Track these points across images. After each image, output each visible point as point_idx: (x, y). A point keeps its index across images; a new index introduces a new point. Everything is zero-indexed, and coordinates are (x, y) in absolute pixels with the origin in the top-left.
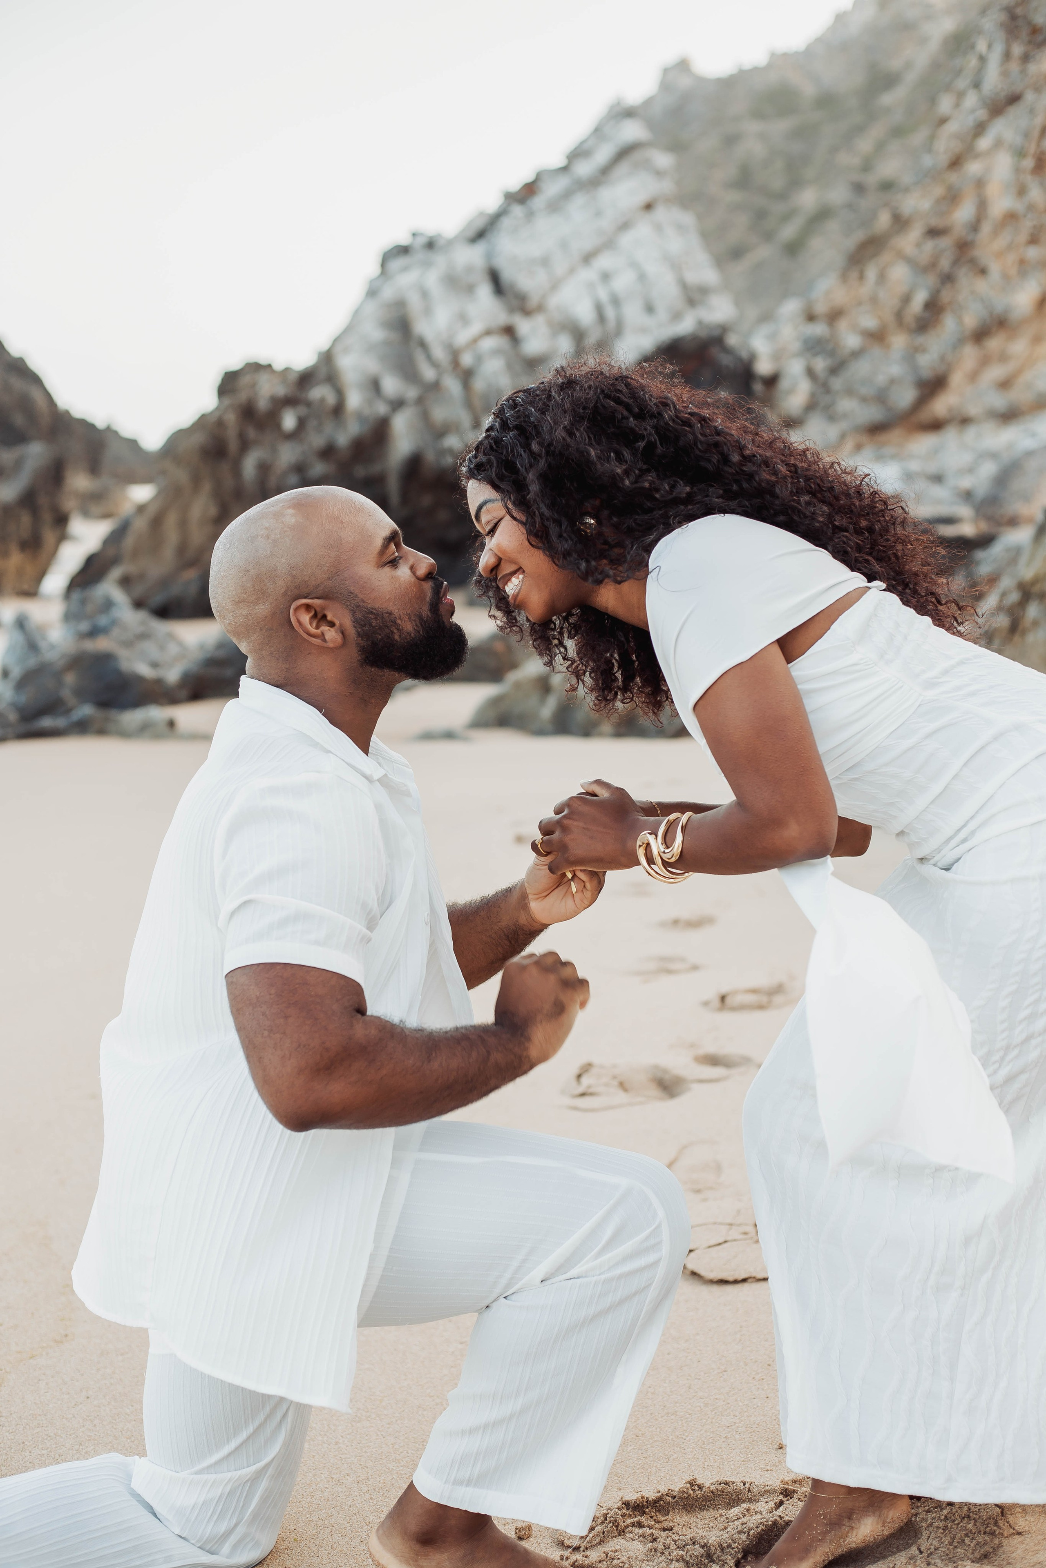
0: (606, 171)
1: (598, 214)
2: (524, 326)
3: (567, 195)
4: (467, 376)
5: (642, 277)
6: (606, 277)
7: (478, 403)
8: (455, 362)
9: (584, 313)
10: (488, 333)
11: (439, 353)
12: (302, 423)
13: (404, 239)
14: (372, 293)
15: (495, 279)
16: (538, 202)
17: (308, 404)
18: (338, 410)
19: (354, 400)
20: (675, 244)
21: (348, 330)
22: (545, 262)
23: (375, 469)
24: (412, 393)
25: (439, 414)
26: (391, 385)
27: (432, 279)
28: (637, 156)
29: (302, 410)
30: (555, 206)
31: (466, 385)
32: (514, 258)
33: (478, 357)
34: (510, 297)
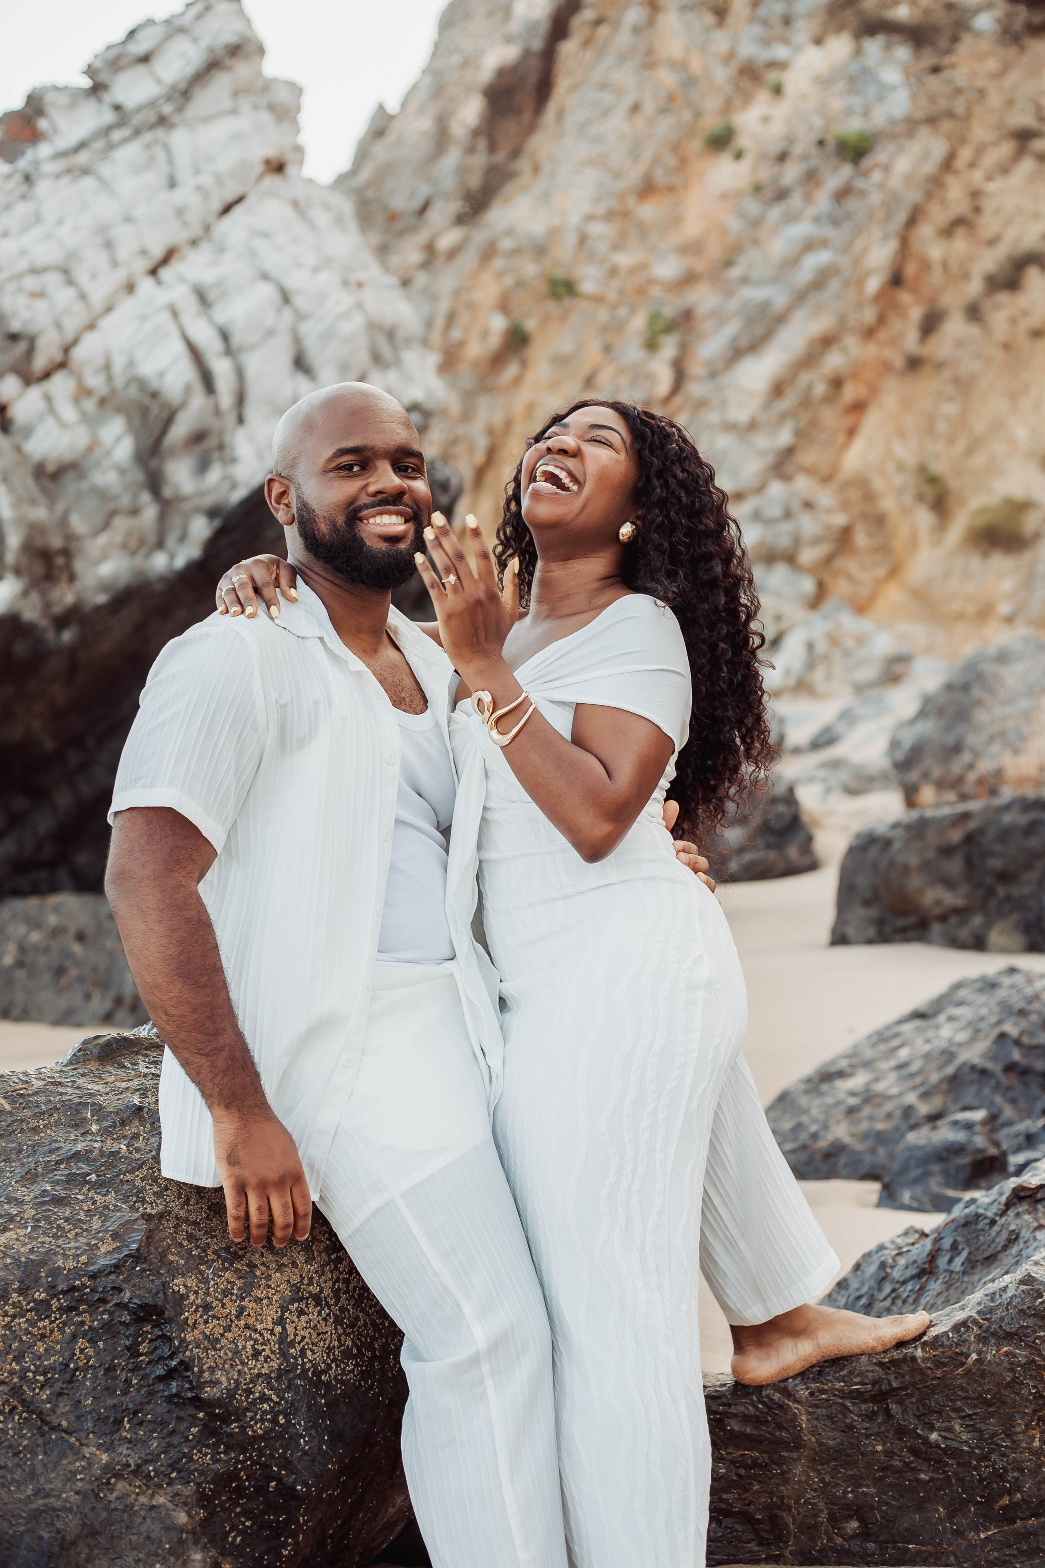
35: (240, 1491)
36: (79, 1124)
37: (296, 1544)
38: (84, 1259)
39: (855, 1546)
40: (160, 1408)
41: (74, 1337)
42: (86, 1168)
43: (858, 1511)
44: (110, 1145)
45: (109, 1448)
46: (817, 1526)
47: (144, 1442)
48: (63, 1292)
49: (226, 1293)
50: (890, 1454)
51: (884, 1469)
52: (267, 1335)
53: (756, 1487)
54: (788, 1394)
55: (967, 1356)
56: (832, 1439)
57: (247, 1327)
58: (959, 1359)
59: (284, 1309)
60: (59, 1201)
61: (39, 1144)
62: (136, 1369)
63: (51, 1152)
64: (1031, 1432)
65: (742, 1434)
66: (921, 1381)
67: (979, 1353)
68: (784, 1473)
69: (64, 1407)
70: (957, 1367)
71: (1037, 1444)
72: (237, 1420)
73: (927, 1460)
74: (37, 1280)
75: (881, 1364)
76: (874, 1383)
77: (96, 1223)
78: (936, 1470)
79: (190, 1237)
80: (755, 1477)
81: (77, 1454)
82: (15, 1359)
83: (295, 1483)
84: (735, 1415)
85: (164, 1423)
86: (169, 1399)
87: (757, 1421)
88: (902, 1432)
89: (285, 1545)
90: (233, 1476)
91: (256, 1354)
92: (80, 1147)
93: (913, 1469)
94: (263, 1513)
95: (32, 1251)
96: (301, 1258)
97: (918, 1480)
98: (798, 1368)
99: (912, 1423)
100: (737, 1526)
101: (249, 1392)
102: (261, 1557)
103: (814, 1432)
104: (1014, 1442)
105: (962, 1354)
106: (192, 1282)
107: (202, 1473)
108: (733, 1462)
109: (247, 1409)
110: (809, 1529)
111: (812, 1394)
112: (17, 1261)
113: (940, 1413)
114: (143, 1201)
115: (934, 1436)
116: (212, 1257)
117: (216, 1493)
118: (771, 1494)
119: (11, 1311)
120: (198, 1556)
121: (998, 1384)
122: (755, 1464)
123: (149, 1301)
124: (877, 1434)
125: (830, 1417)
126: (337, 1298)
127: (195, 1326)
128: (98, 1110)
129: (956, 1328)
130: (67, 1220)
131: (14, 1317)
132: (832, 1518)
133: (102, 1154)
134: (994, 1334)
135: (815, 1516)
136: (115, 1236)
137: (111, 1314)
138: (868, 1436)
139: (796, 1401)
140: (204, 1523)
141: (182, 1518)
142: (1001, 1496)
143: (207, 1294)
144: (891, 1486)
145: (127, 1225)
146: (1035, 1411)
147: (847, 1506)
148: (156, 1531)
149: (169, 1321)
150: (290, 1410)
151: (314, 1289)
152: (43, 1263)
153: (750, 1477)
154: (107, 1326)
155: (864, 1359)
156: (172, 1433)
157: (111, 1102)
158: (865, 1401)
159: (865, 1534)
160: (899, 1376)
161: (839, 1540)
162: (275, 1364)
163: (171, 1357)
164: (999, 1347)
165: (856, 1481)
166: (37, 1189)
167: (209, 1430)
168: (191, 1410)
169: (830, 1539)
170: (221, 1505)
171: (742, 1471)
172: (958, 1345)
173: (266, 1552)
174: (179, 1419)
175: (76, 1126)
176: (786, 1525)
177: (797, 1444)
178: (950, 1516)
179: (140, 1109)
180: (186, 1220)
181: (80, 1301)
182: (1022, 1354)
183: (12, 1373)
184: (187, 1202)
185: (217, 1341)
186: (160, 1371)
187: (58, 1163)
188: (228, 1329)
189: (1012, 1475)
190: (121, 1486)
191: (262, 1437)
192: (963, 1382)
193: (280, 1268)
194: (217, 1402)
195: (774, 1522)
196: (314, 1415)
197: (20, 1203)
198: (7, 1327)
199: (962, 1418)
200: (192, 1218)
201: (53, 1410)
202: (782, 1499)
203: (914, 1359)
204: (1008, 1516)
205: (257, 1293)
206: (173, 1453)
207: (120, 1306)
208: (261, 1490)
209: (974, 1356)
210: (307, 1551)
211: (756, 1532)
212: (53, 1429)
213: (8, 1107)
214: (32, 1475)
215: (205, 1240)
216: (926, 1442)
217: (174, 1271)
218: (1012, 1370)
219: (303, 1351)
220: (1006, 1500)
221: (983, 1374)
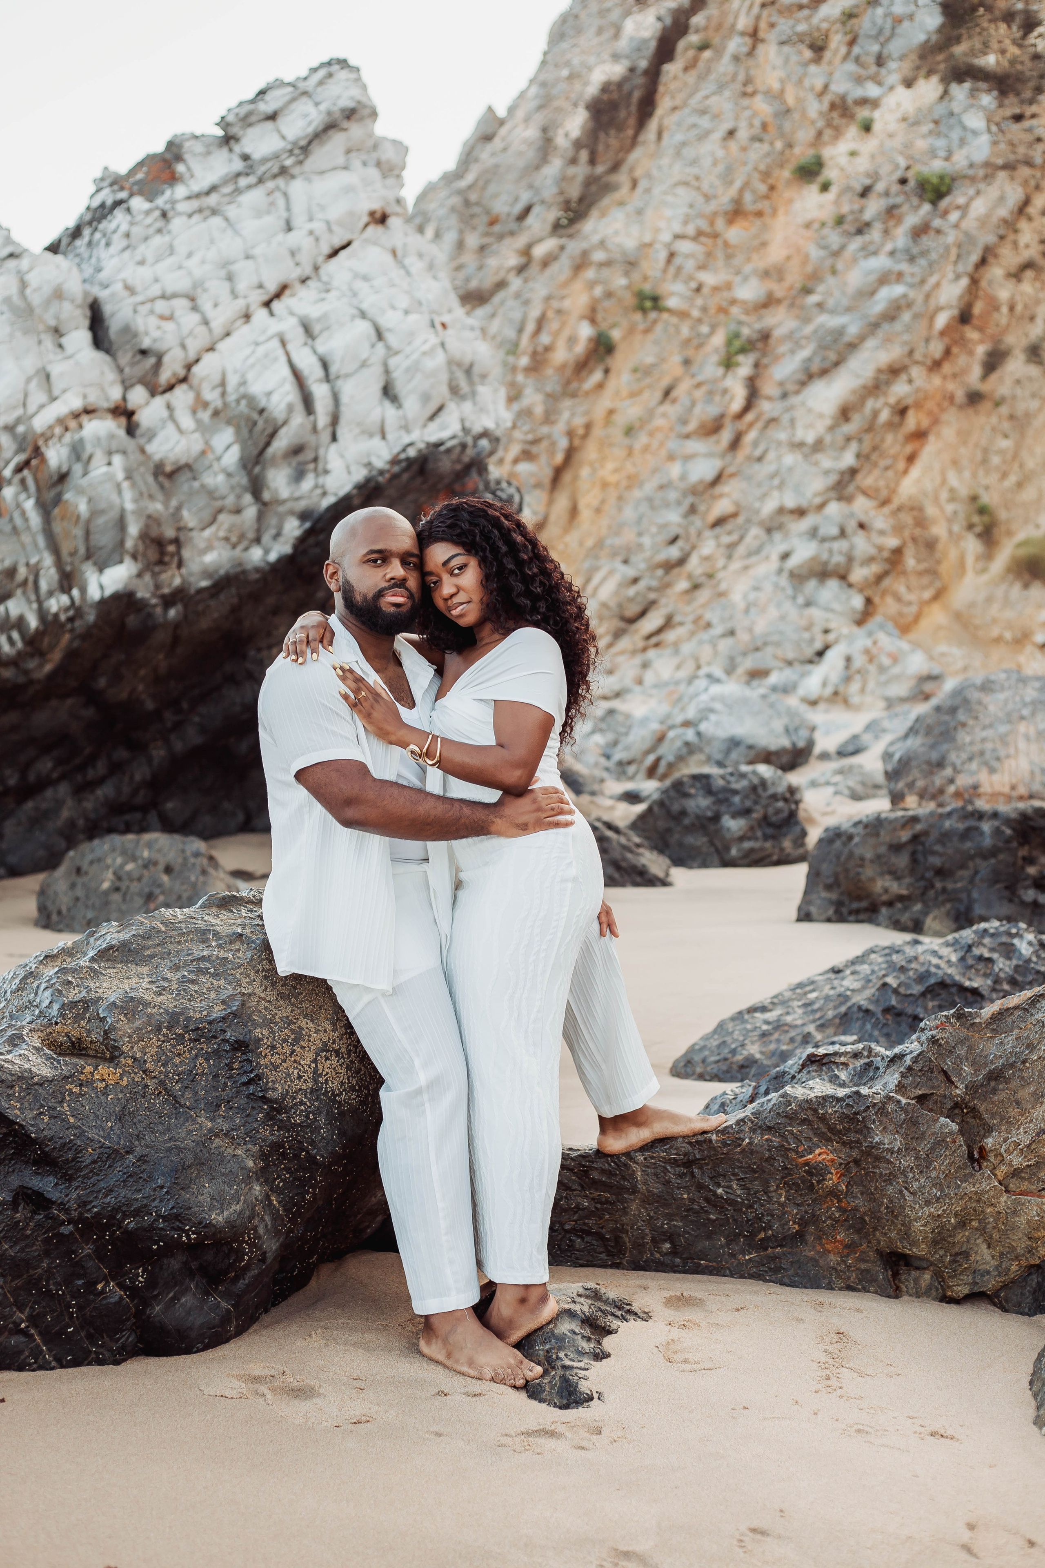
0: (304, 149)
1: (290, 225)
2: (151, 410)
3: (231, 185)
4: (52, 486)
15: (97, 318)
20: (427, 289)
22: (193, 298)
30: (207, 206)
31: (46, 508)
32: (130, 289)
33: (77, 451)
34: (125, 358)
35: (284, 1155)
36: (205, 941)
37: (314, 1194)
38: (205, 1013)
39: (667, 1260)
40: (243, 1101)
41: (197, 1056)
42: (209, 965)
43: (670, 1237)
44: (222, 954)
45: (212, 1119)
46: (643, 1245)
47: (232, 1119)
48: (192, 1030)
49: (285, 1041)
50: (692, 1200)
51: (688, 1210)
52: (306, 1068)
53: (607, 1217)
54: (631, 1159)
55: (743, 1140)
56: (656, 1188)
57: (295, 1061)
58: (737, 1142)
59: (317, 1054)
60: (193, 982)
61: (182, 950)
62: (230, 1077)
63: (189, 955)
64: (780, 1191)
65: (600, 1181)
66: (715, 1155)
67: (750, 1138)
68: (625, 1208)
69: (188, 1094)
70: (736, 1147)
71: (783, 1199)
72: (286, 1113)
73: (715, 1206)
74: (178, 1022)
75: (690, 1143)
76: (685, 1155)
77: (213, 995)
78: (720, 1213)
79: (266, 1009)
80: (606, 1210)
81: (194, 1121)
82: (163, 1065)
83: (317, 1154)
84: (596, 1169)
85: (244, 1110)
86: (248, 1096)
87: (610, 1174)
88: (700, 1187)
89: (308, 1192)
90: (280, 1145)
91: (299, 1077)
92: (205, 953)
93: (706, 1212)
94: (297, 1170)
95: (176, 1007)
96: (330, 1027)
97: (709, 1219)
98: (640, 1145)
99: (707, 1181)
100: (595, 1243)
101: (294, 1098)
102: (293, 1198)
103: (645, 1183)
104: (769, 1197)
105: (740, 1139)
106: (266, 1032)
107: (263, 1141)
108: (593, 1199)
109: (292, 1107)
110: (639, 1246)
111: (645, 1159)
112: (167, 1012)
113: (724, 1176)
114: (240, 985)
115: (720, 1191)
116: (278, 1020)
117: (270, 1154)
118: (616, 1222)
119: (162, 1039)
120: (258, 1188)
121: (761, 1159)
122: (607, 1202)
123: (241, 1038)
124: (685, 1187)
125: (656, 1175)
126: (349, 1056)
127: (265, 1057)
128: (216, 934)
129: (738, 1123)
130: (196, 992)
131: (163, 1042)
132: (654, 1241)
133: (218, 958)
134: (760, 1127)
135: (643, 1238)
136: (224, 1002)
137: (219, 1045)
138: (679, 1188)
139: (635, 1163)
140: (262, 1168)
141: (250, 1164)
142: (760, 1232)
143: (274, 1039)
144: (691, 1221)
145: (232, 997)
146: (782, 1178)
147: (664, 1233)
148: (236, 1168)
149: (252, 1051)
150: (318, 1112)
151: (336, 1047)
152: (181, 1013)
153: (603, 1210)
154: (216, 1052)
155: (680, 1140)
156: (248, 1115)
157: (224, 930)
158: (678, 1166)
159: (674, 1252)
160: (701, 1151)
161: (657, 1255)
162: (310, 1085)
163: (251, 1072)
164: (762, 1135)
165: (670, 1217)
166: (179, 975)
167: (269, 1117)
168: (260, 1104)
169: (652, 1254)
170: (273, 1161)
171: (599, 1206)
172: (738, 1133)
173: (297, 1194)
174: (253, 1108)
175: (204, 942)
176: (625, 1243)
177: (634, 1191)
178: (728, 1244)
179: (241, 935)
180: (265, 999)
181: (202, 1036)
182: (776, 1141)
183: (160, 1073)
184: (266, 989)
185: (278, 1067)
186: (244, 1079)
187: (192, 961)
188: (284, 1061)
189: (767, 1218)
190: (217, 1142)
191: (299, 1125)
192: (739, 1157)
193: (317, 1031)
194: (276, 1101)
195: (617, 1240)
196: (330, 1117)
197: (170, 981)
198: (159, 1047)
199: (738, 1180)
200: (268, 998)
201: (182, 1096)
202: (623, 1225)
203: (710, 1141)
204: (763, 1245)
205: (303, 1043)
206: (249, 1127)
207: (225, 1041)
208: (296, 1156)
209: (747, 1140)
210: (321, 1203)
211: (606, 1246)
212: (181, 1106)
213: (163, 929)
214: (168, 1130)
215: (274, 1011)
216: (715, 1194)
217: (256, 1025)
218: (769, 1150)
219: (326, 1080)
220: (762, 1235)
221: (752, 1152)
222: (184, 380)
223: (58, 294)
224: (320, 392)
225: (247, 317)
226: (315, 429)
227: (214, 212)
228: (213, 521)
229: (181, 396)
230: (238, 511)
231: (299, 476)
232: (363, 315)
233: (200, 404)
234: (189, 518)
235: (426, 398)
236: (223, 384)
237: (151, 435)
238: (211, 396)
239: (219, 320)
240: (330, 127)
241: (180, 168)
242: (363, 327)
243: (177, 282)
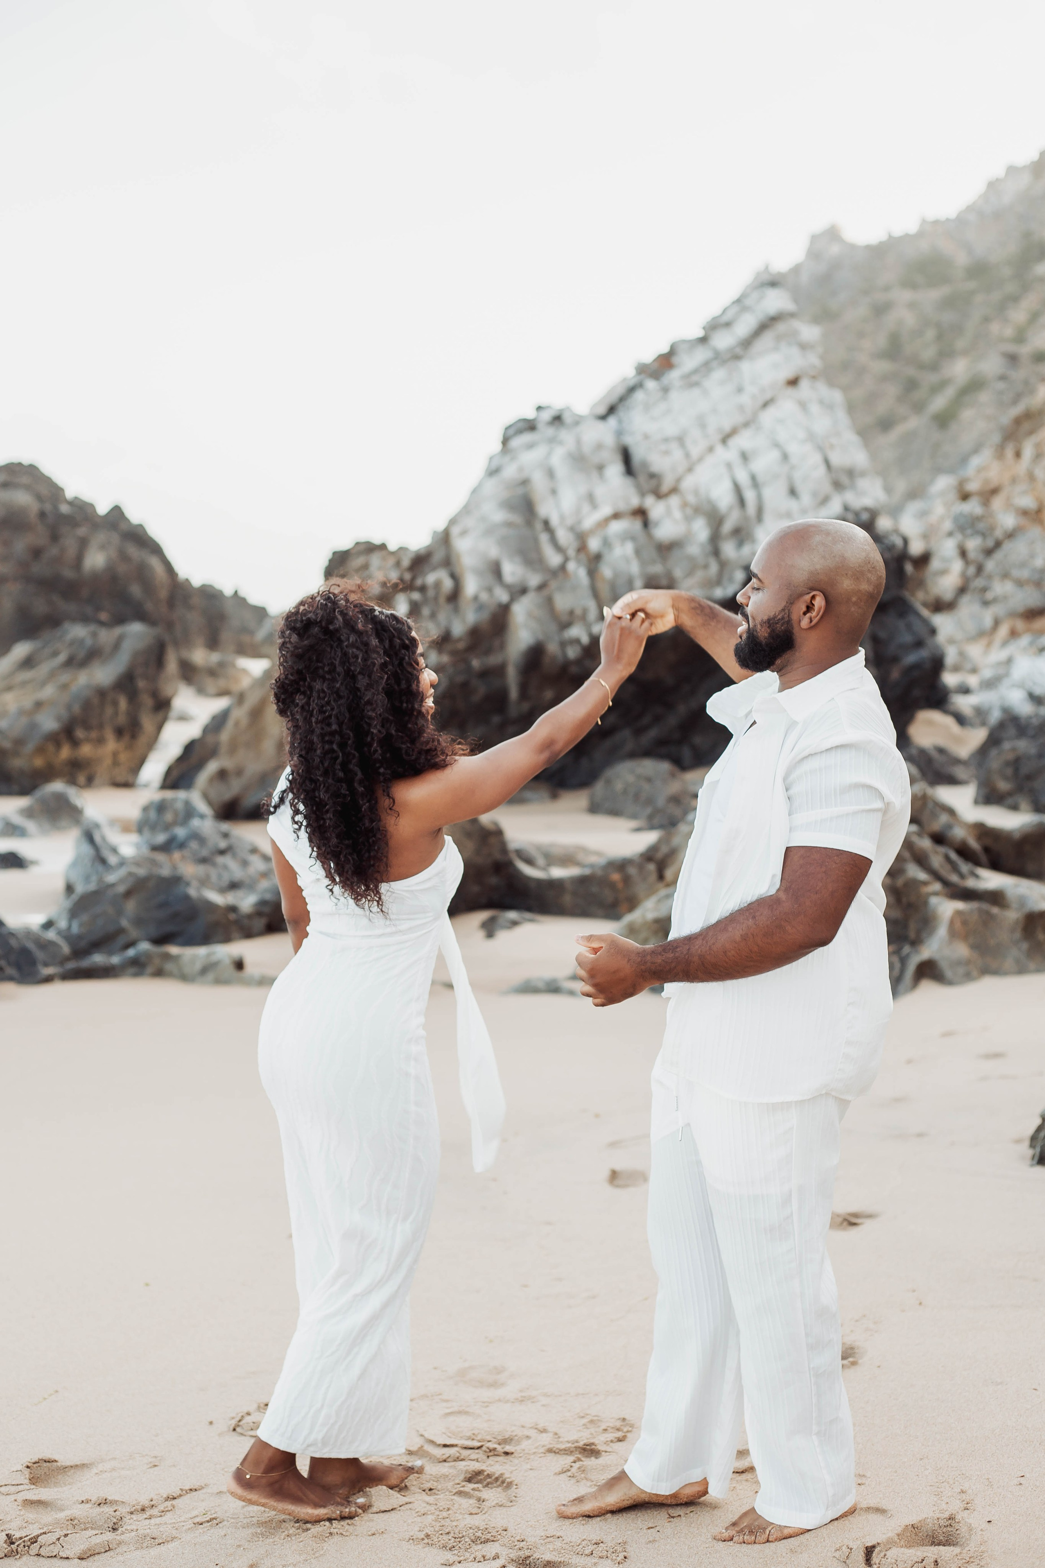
0: (747, 343)
1: (740, 390)
2: (656, 509)
3: (706, 367)
4: (594, 561)
5: (785, 457)
6: (745, 457)
7: (605, 591)
8: (582, 548)
9: (723, 497)
10: (616, 516)
11: (564, 536)
12: (415, 610)
13: (530, 414)
14: (493, 472)
15: (626, 456)
16: (674, 376)
17: (423, 589)
18: (454, 596)
19: (471, 586)
20: (822, 424)
21: (466, 510)
22: (680, 440)
23: (493, 660)
24: (534, 580)
25: (563, 602)
26: (512, 571)
27: (558, 458)
28: (781, 327)
29: (416, 596)
30: (691, 381)
31: (592, 573)
32: (646, 437)
33: (606, 543)
34: (642, 478)
222: (674, 490)
223: (599, 447)
224: (750, 496)
225: (711, 449)
226: (746, 518)
227: (696, 384)
228: (690, 573)
229: (674, 501)
230: (706, 567)
231: (740, 544)
232: (777, 445)
233: (685, 505)
234: (678, 573)
235: (815, 494)
236: (696, 492)
237: (657, 524)
238: (691, 499)
239: (695, 451)
240: (763, 327)
241: (675, 360)
242: (775, 454)
243: (671, 430)
